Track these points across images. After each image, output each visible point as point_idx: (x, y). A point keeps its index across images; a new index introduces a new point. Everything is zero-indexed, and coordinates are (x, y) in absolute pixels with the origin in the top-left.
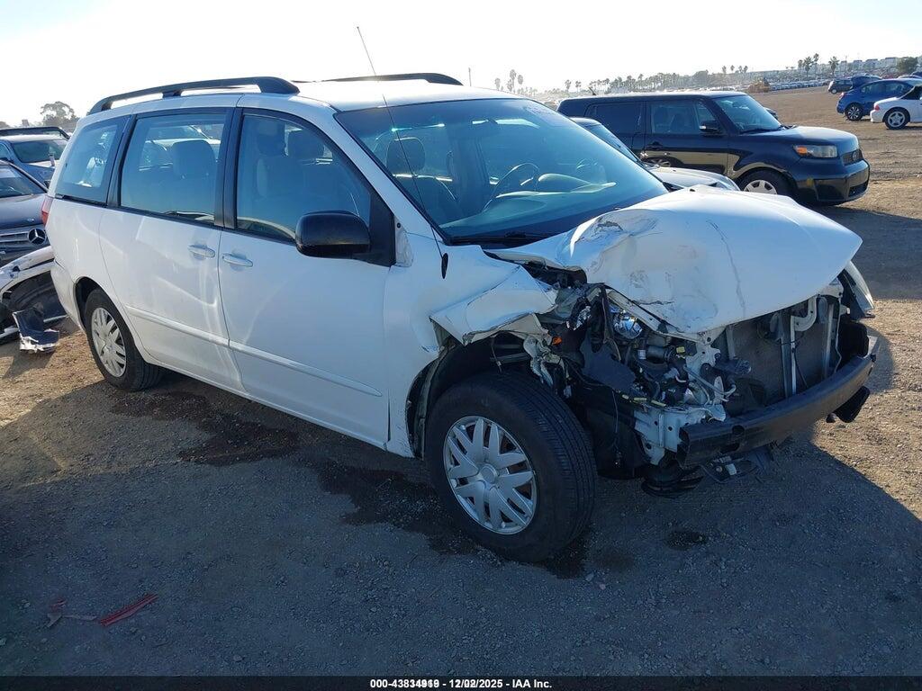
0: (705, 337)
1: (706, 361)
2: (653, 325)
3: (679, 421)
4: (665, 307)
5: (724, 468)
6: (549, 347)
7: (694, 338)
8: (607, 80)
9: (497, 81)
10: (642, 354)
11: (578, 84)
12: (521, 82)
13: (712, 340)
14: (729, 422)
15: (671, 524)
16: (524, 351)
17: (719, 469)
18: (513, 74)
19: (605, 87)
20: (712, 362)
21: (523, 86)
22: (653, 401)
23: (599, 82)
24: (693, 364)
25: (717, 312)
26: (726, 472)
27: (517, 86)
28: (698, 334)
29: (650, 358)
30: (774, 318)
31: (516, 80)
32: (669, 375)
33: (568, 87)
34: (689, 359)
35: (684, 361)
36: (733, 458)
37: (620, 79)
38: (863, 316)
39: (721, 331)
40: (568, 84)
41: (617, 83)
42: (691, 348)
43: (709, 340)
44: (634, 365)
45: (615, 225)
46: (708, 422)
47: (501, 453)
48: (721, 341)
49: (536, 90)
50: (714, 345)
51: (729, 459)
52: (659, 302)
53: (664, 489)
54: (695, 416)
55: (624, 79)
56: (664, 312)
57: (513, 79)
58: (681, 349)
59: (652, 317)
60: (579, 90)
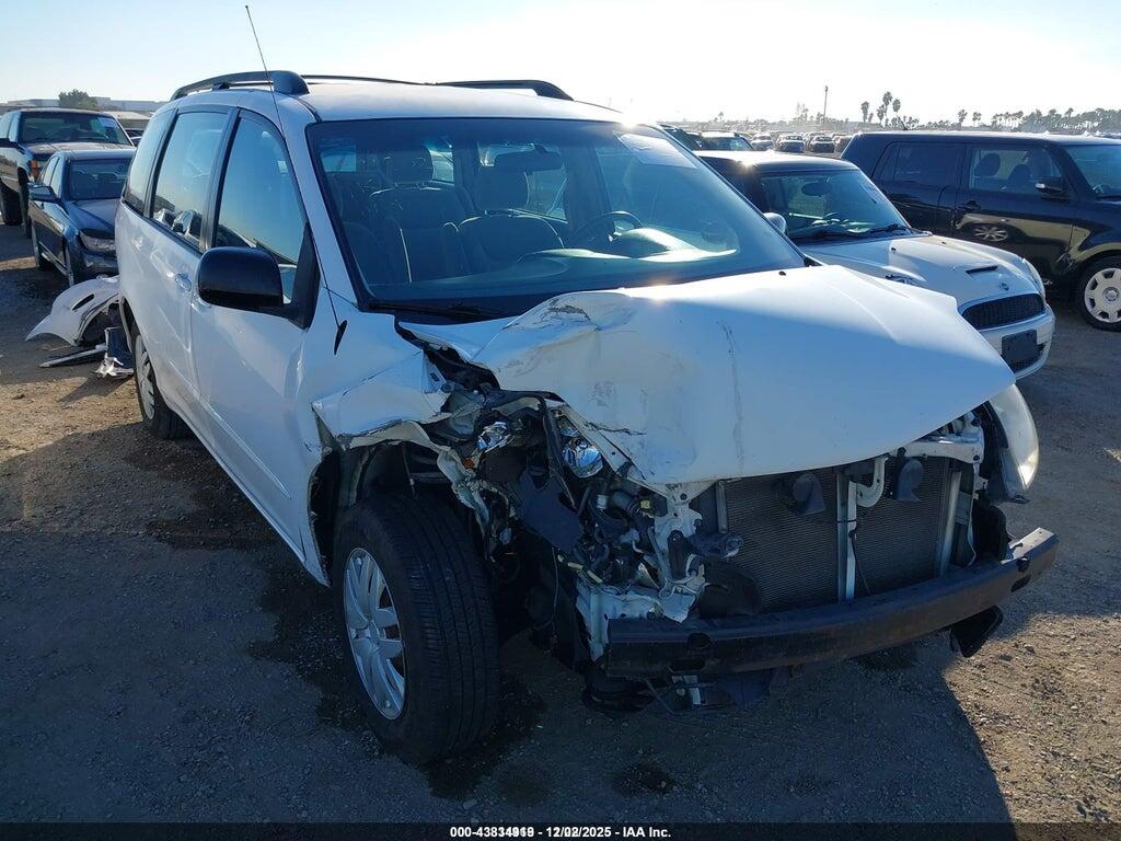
0: (677, 493)
1: (676, 527)
2: (615, 463)
3: (615, 609)
4: (634, 439)
5: (687, 691)
6: (474, 470)
7: (662, 490)
8: (1020, 114)
9: (865, 106)
10: (602, 502)
11: (976, 116)
12: (896, 108)
13: (689, 498)
14: (691, 626)
15: (641, 752)
16: (436, 469)
17: (681, 692)
18: (887, 98)
19: (1016, 123)
20: (688, 530)
21: (901, 113)
22: (589, 572)
23: (1007, 115)
24: (662, 529)
25: (695, 457)
26: (688, 697)
27: (890, 114)
28: (668, 486)
29: (612, 509)
30: (802, 480)
31: (890, 106)
32: (625, 539)
33: (961, 120)
34: (658, 521)
35: (652, 522)
36: (700, 681)
37: (1039, 113)
38: (1005, 497)
39: (705, 487)
40: (962, 115)
41: (1035, 120)
42: (660, 505)
43: (683, 497)
44: (588, 515)
45: (581, 311)
46: (657, 621)
47: (381, 607)
48: (706, 500)
49: (916, 121)
50: (694, 505)
51: (695, 678)
52: (627, 432)
53: (606, 702)
54: (640, 605)
55: (1045, 113)
56: (632, 446)
57: (887, 104)
58: (646, 504)
59: (616, 450)
60: (977, 124)
